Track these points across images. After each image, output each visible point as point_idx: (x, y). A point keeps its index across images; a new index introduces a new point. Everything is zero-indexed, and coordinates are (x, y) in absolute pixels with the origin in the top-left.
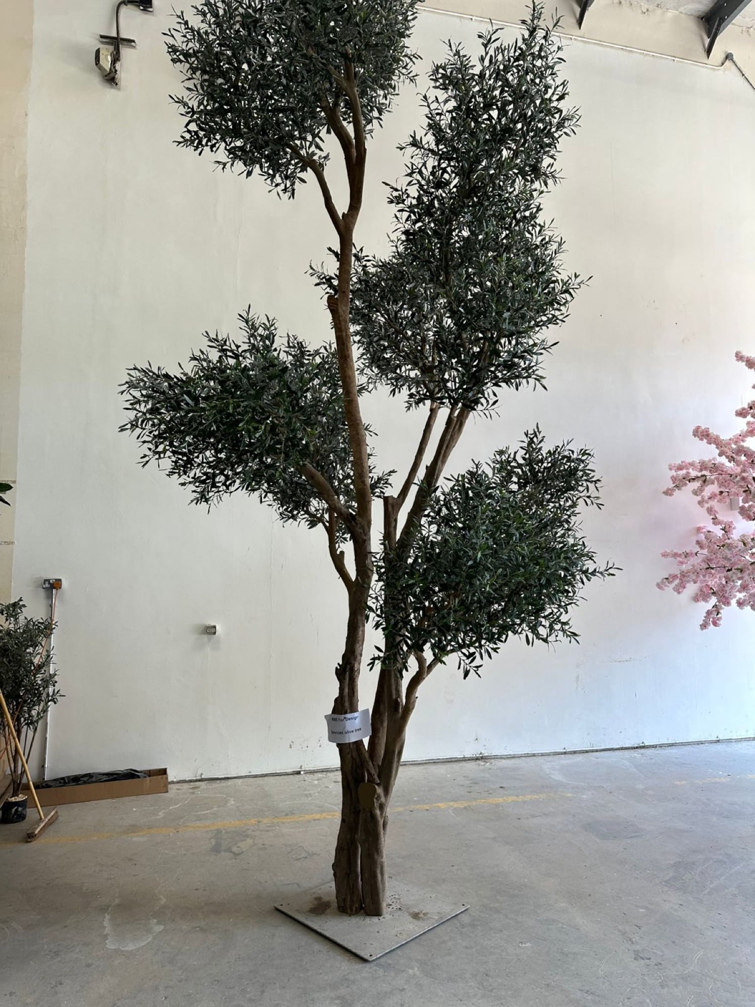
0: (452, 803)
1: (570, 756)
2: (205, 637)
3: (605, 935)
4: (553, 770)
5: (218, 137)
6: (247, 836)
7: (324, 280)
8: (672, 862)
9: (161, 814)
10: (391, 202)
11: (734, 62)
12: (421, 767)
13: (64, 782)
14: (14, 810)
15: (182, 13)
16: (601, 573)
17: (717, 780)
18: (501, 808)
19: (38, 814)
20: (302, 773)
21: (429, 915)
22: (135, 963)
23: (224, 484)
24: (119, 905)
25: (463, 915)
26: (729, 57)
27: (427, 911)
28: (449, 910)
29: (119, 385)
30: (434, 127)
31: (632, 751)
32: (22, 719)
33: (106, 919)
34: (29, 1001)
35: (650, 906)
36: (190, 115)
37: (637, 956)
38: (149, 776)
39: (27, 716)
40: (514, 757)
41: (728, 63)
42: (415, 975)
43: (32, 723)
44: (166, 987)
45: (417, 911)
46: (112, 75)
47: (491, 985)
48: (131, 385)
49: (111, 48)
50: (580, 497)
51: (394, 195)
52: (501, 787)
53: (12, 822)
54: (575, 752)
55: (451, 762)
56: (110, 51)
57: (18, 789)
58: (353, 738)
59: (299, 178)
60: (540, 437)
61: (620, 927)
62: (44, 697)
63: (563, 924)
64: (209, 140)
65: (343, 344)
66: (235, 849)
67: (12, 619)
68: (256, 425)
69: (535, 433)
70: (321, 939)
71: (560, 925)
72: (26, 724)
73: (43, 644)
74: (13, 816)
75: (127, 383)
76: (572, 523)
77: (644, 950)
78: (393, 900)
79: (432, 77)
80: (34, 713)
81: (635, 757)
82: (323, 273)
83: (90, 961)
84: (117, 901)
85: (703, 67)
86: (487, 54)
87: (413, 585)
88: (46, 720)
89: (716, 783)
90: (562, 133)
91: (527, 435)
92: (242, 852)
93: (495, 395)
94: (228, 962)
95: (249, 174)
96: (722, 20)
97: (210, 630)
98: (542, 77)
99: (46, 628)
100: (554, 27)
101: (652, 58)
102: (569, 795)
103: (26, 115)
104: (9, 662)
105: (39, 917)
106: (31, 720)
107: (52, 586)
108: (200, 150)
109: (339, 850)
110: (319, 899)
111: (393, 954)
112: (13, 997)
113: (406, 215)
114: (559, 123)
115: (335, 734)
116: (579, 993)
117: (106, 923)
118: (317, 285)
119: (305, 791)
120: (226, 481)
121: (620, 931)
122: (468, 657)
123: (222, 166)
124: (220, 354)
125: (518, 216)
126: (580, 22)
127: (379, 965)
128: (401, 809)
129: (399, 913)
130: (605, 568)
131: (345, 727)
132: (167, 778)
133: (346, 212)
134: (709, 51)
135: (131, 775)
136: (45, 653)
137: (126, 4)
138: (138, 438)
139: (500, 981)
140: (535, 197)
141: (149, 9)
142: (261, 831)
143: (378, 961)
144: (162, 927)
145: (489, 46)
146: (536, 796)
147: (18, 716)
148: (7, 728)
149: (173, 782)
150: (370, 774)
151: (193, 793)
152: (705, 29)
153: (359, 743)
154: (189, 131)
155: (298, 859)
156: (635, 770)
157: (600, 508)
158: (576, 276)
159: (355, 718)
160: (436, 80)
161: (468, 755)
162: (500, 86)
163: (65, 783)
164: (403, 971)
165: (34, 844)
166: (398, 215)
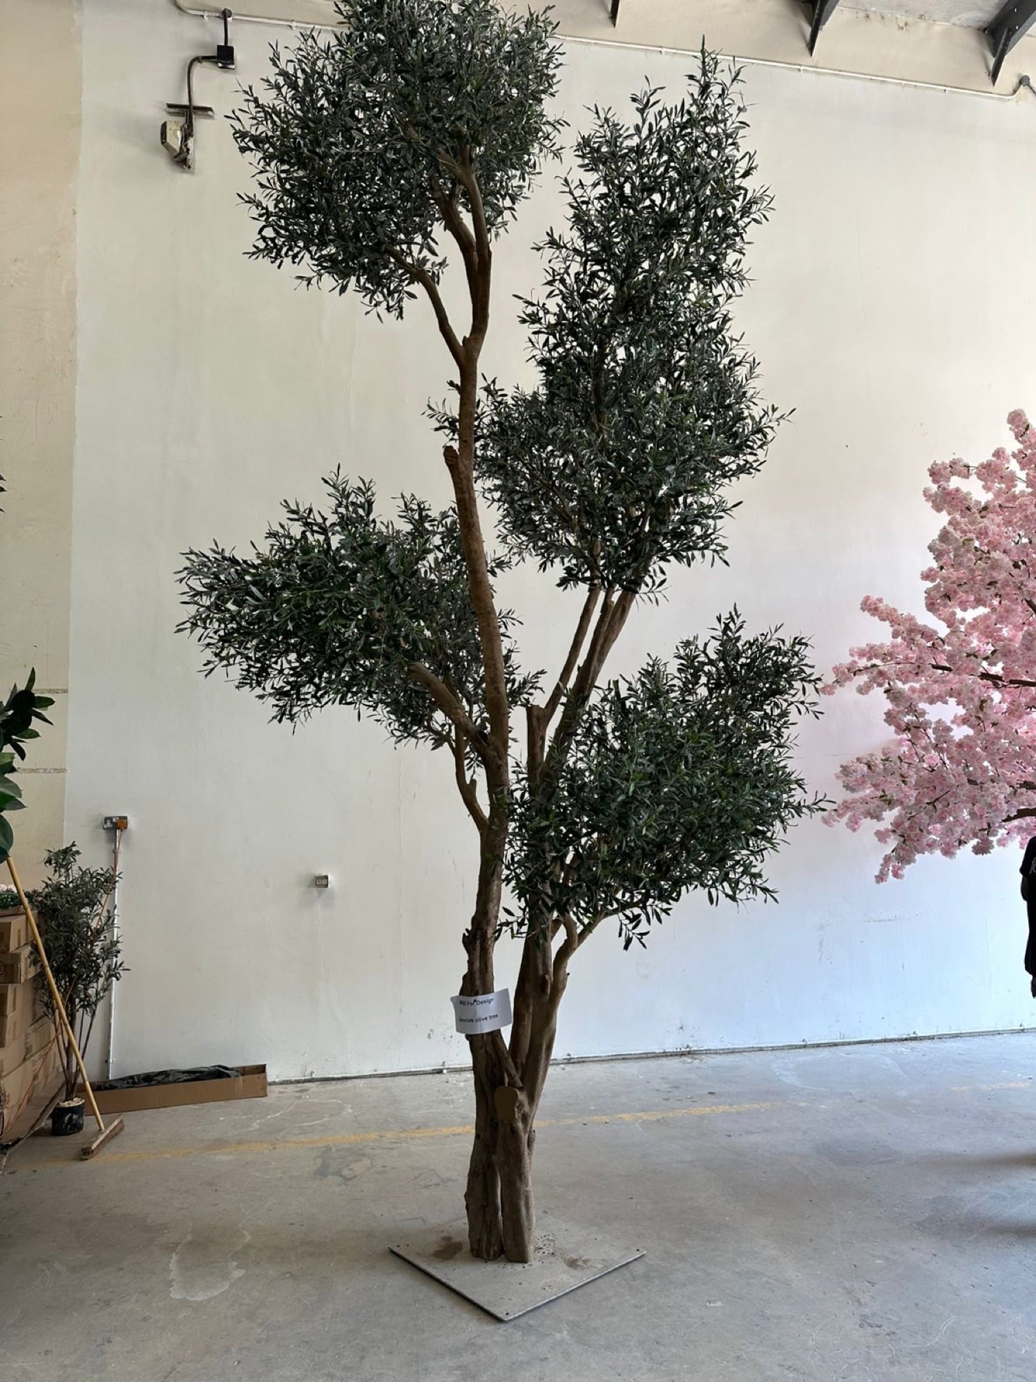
0: (640, 1114)
1: (812, 1050)
2: (315, 890)
3: (825, 1293)
4: (785, 1070)
5: (301, 244)
6: (364, 1155)
7: (446, 424)
8: (930, 1197)
9: (255, 1126)
10: (524, 321)
11: (1031, 88)
12: (605, 1065)
13: (133, 1081)
14: (67, 1118)
15: (251, 88)
16: (808, 807)
17: (1012, 1085)
18: (706, 1121)
19: (96, 1124)
20: (445, 1071)
21: (590, 1263)
22: (204, 1317)
23: (313, 696)
24: (190, 1243)
25: (637, 1263)
26: (1023, 81)
27: (589, 1257)
28: (617, 1256)
29: (175, 573)
30: (580, 219)
31: (899, 1044)
32: (77, 1000)
33: (172, 1261)
34: (67, 1362)
35: (891, 1256)
36: (263, 219)
37: (864, 1322)
38: (243, 1075)
39: (82, 996)
40: (732, 1052)
41: (1022, 89)
42: (562, 1340)
43: (89, 1005)
44: (240, 1349)
45: (575, 1256)
46: (183, 156)
47: (661, 1356)
48: (191, 572)
49: (182, 120)
50: (792, 703)
51: (527, 312)
52: (710, 1093)
53: (65, 1134)
54: (818, 1046)
55: (647, 1058)
56: (181, 124)
57: (72, 1091)
58: (486, 1028)
59: (407, 292)
60: (738, 622)
61: (847, 1284)
62: (103, 970)
63: (769, 1277)
64: (290, 249)
65: (466, 509)
66: (346, 1172)
67: (63, 870)
68: (343, 622)
69: (731, 617)
70: (445, 1291)
71: (765, 1279)
72: (81, 1006)
73: (103, 902)
74: (66, 1127)
75: (186, 569)
76: (785, 738)
77: (874, 1314)
78: (546, 1242)
79: (577, 153)
80: (91, 991)
81: (902, 1053)
82: (445, 414)
83: (148, 1313)
84: (189, 1237)
85: (988, 97)
86: (644, 121)
87: (547, 828)
88: (110, 999)
89: (1009, 1089)
90: (749, 220)
91: (719, 619)
92: (355, 1177)
93: (663, 572)
94: (323, 1319)
95: (343, 289)
96: (1012, 32)
97: (321, 882)
98: (720, 148)
99: (108, 882)
100: (733, 81)
101: (914, 89)
102: (802, 1104)
103: (74, 213)
104: (59, 926)
105: (89, 1256)
106: (89, 1001)
107: (116, 826)
108: (278, 262)
109: (473, 1174)
110: (448, 1239)
111: (537, 1313)
112: (50, 1356)
113: (543, 337)
114: (744, 208)
115: (463, 1022)
116: (777, 1369)
117: (173, 1265)
118: (436, 429)
119: (446, 1095)
120: (316, 692)
121: (844, 1288)
122: (631, 921)
123: (305, 283)
124: (303, 529)
125: (698, 330)
126: (811, 46)
127: (516, 1327)
128: (572, 1121)
129: (552, 1259)
130: (813, 801)
131: (476, 1013)
132: (265, 1078)
133: (468, 336)
134: (994, 75)
135: (219, 1073)
136: (105, 914)
137: (200, 62)
138: (200, 640)
139: (674, 1350)
140: (721, 303)
141: (230, 66)
142: (382, 1148)
143: (516, 1322)
144: (242, 1272)
145: (646, 111)
146: (756, 1106)
147: (71, 996)
148: (57, 1011)
149: (274, 1083)
150: (510, 1075)
151: (300, 1098)
152: (989, 45)
153: (496, 1035)
154: (264, 238)
155: (427, 1187)
156: (899, 1071)
157: (817, 717)
158: (774, 410)
159: (489, 1001)
160: (583, 157)
161: (670, 1049)
162: (665, 162)
163: (134, 1083)
164: (548, 1335)
165: (91, 1163)
166: (533, 338)
